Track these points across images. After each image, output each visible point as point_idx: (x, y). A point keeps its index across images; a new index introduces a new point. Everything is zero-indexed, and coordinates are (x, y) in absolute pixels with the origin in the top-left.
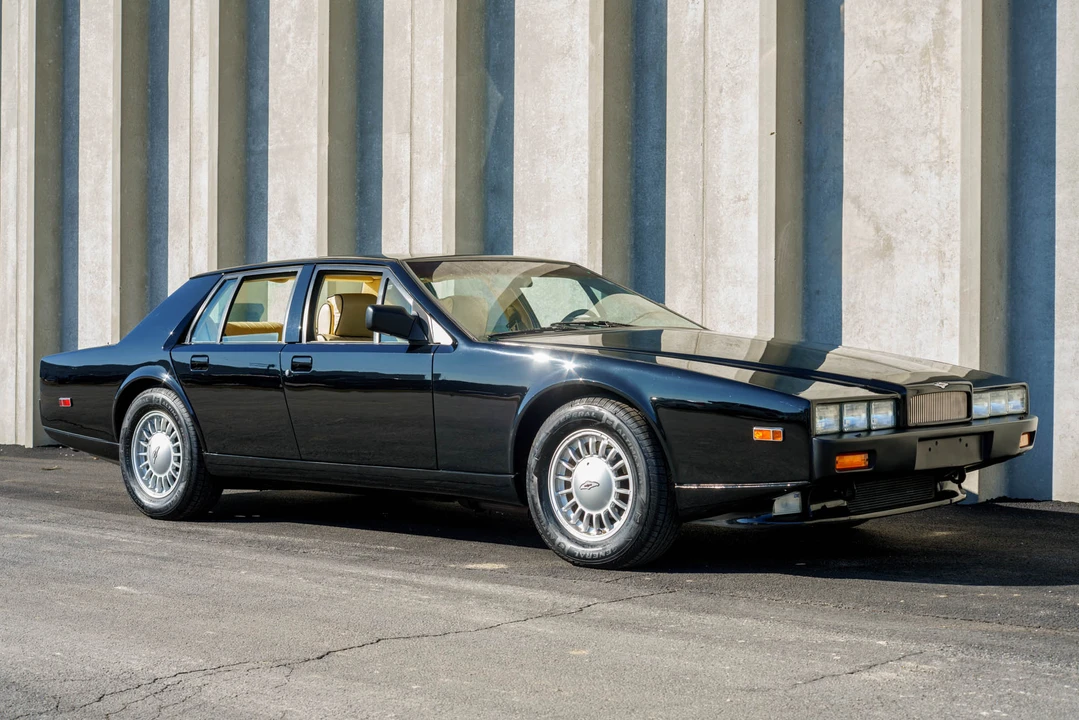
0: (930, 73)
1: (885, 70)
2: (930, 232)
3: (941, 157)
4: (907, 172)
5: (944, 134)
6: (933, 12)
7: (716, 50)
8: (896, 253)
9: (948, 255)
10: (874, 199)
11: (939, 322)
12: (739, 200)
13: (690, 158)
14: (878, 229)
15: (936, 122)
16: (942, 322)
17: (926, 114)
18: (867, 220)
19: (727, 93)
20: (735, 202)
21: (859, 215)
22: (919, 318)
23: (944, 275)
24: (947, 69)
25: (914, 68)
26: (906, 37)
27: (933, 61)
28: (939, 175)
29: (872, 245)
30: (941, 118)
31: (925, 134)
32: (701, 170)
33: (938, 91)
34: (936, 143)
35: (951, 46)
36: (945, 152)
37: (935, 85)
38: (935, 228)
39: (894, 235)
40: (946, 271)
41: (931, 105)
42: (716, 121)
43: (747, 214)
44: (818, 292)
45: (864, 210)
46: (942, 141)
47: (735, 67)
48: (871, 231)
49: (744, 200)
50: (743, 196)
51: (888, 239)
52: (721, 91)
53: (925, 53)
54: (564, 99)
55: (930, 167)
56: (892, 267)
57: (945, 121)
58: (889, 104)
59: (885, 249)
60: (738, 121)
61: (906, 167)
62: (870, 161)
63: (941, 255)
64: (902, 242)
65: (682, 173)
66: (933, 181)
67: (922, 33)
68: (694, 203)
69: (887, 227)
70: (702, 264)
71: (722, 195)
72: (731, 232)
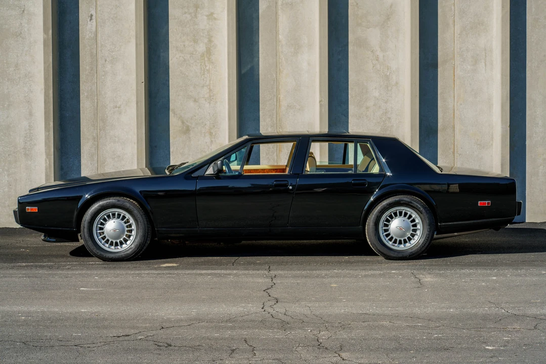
0: (205, 64)
1: (185, 60)
2: (206, 125)
3: (210, 96)
4: (195, 101)
5: (211, 87)
6: (206, 41)
7: (103, 43)
8: (191, 132)
9: (214, 134)
10: (181, 110)
12: (116, 107)
13: (90, 88)
14: (183, 123)
15: (208, 83)
17: (203, 79)
18: (178, 118)
19: (109, 62)
20: (114, 108)
21: (174, 116)
23: (212, 141)
24: (212, 63)
25: (198, 61)
26: (194, 49)
27: (206, 59)
28: (210, 103)
29: (180, 129)
30: (210, 81)
31: (203, 87)
32: (96, 93)
33: (208, 71)
34: (208, 91)
35: (214, 54)
36: (212, 95)
37: (207, 68)
38: (208, 123)
39: (190, 125)
40: (213, 139)
41: (206, 76)
42: (103, 73)
43: (120, 113)
44: (156, 147)
45: (176, 115)
46: (210, 90)
47: (113, 52)
48: (180, 123)
49: (119, 108)
50: (118, 106)
51: (188, 126)
52: (106, 61)
53: (202, 55)
54: (17, 56)
55: (205, 100)
56: (190, 138)
57: (211, 82)
58: (187, 74)
59: (187, 130)
60: (115, 74)
61: (195, 99)
62: (178, 96)
63: (211, 134)
64: (194, 128)
65: (86, 94)
66: (207, 105)
67: (201, 48)
68: (93, 107)
69: (187, 122)
70: (97, 134)
71: (107, 105)
72: (112, 121)
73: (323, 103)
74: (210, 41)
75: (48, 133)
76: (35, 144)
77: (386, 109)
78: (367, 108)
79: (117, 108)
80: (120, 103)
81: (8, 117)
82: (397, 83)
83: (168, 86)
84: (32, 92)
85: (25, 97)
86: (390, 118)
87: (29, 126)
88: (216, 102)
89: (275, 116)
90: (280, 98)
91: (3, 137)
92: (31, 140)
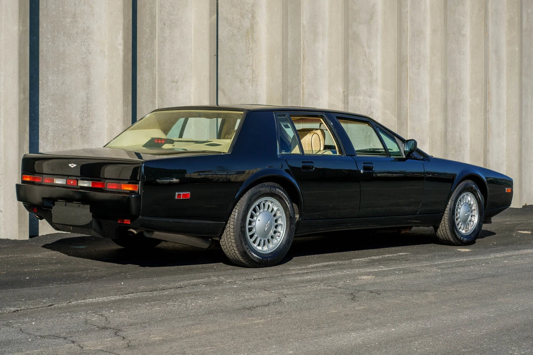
0: (249, 41)
1: (233, 35)
3: (253, 78)
4: (241, 82)
5: (254, 68)
6: (250, 16)
7: (162, 2)
10: (230, 91)
13: (149, 56)
15: (251, 63)
17: (248, 58)
18: (227, 100)
19: (167, 26)
20: (172, 83)
24: (255, 41)
25: (243, 37)
26: (241, 23)
27: (250, 36)
28: (252, 85)
31: (247, 66)
33: (252, 49)
34: (251, 71)
35: (256, 32)
36: (254, 76)
37: (251, 46)
41: (249, 55)
42: (162, 39)
43: (177, 90)
46: (253, 71)
47: (171, 15)
49: (176, 82)
50: (175, 81)
52: (165, 25)
53: (247, 32)
54: (75, 4)
55: (249, 81)
57: (254, 62)
58: (235, 50)
60: (173, 42)
61: (241, 80)
62: (228, 74)
65: (145, 63)
66: (250, 88)
67: (246, 23)
68: (152, 80)
71: (165, 78)
72: (170, 98)
73: (346, 93)
74: (253, 17)
75: (126, 109)
76: (93, 122)
79: (175, 84)
80: (177, 77)
81: (63, 84)
84: (90, 53)
85: (83, 58)
87: (87, 98)
88: (257, 85)
90: (303, 85)
91: (57, 111)
92: (88, 116)
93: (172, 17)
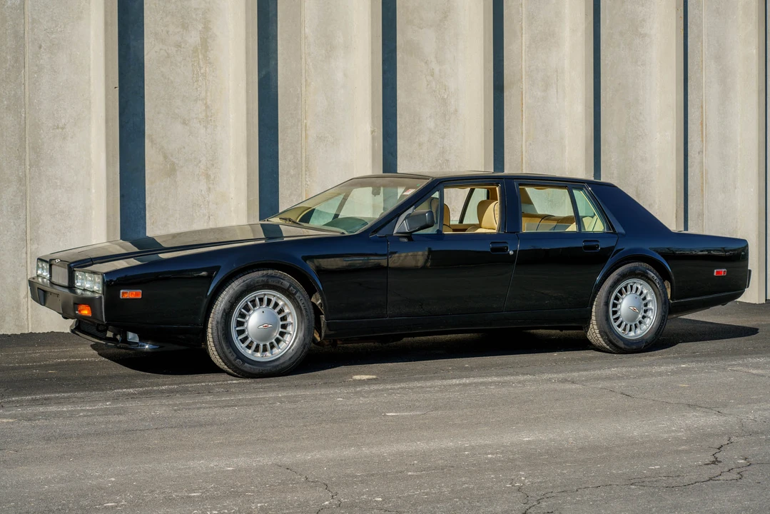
0: (199, 64)
1: (168, 56)
2: (200, 162)
3: (207, 116)
4: (184, 123)
5: (209, 103)
6: (200, 27)
7: (35, 17)
8: (178, 173)
9: (212, 177)
10: (163, 137)
11: (207, 217)
12: (58, 128)
13: (13, 92)
14: (165, 157)
15: (203, 94)
16: (209, 217)
17: (196, 89)
18: (158, 150)
19: (45, 49)
20: (54, 129)
21: (152, 147)
22: (194, 215)
23: (210, 188)
24: (210, 63)
25: (188, 59)
26: (182, 38)
27: (200, 57)
28: (206, 128)
29: (162, 167)
30: (206, 93)
31: (196, 100)
32: (23, 103)
33: (204, 75)
34: (204, 107)
35: (212, 50)
36: (209, 114)
37: (202, 71)
38: (204, 160)
39: (177, 162)
40: (211, 186)
41: (200, 84)
42: (36, 69)
43: (64, 138)
45: (156, 144)
46: (207, 107)
47: (52, 33)
48: (161, 158)
49: (63, 128)
50: (61, 126)
51: (173, 164)
52: (40, 47)
53: (195, 51)
55: (200, 122)
56: (175, 181)
57: (209, 94)
58: (172, 78)
59: (171, 171)
60: (55, 72)
61: (184, 120)
62: (158, 113)
63: (208, 177)
64: (182, 167)
65: (5, 102)
66: (202, 131)
67: (193, 38)
68: (18, 126)
69: (172, 156)
70: (25, 171)
71: (43, 123)
72: (51, 150)
73: (376, 134)
74: (207, 28)
77: (443, 148)
78: (420, 145)
79: (61, 130)
80: (63, 121)
82: (456, 111)
83: (143, 97)
86: (447, 161)
88: (216, 127)
89: (299, 153)
90: (306, 124)
93: (54, 36)
